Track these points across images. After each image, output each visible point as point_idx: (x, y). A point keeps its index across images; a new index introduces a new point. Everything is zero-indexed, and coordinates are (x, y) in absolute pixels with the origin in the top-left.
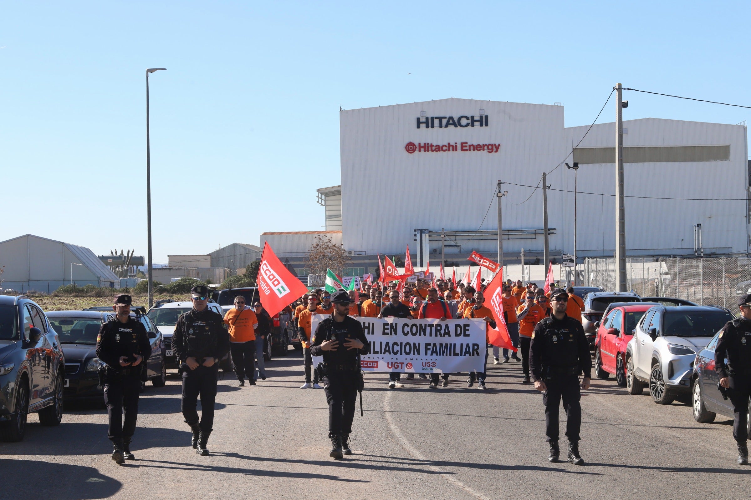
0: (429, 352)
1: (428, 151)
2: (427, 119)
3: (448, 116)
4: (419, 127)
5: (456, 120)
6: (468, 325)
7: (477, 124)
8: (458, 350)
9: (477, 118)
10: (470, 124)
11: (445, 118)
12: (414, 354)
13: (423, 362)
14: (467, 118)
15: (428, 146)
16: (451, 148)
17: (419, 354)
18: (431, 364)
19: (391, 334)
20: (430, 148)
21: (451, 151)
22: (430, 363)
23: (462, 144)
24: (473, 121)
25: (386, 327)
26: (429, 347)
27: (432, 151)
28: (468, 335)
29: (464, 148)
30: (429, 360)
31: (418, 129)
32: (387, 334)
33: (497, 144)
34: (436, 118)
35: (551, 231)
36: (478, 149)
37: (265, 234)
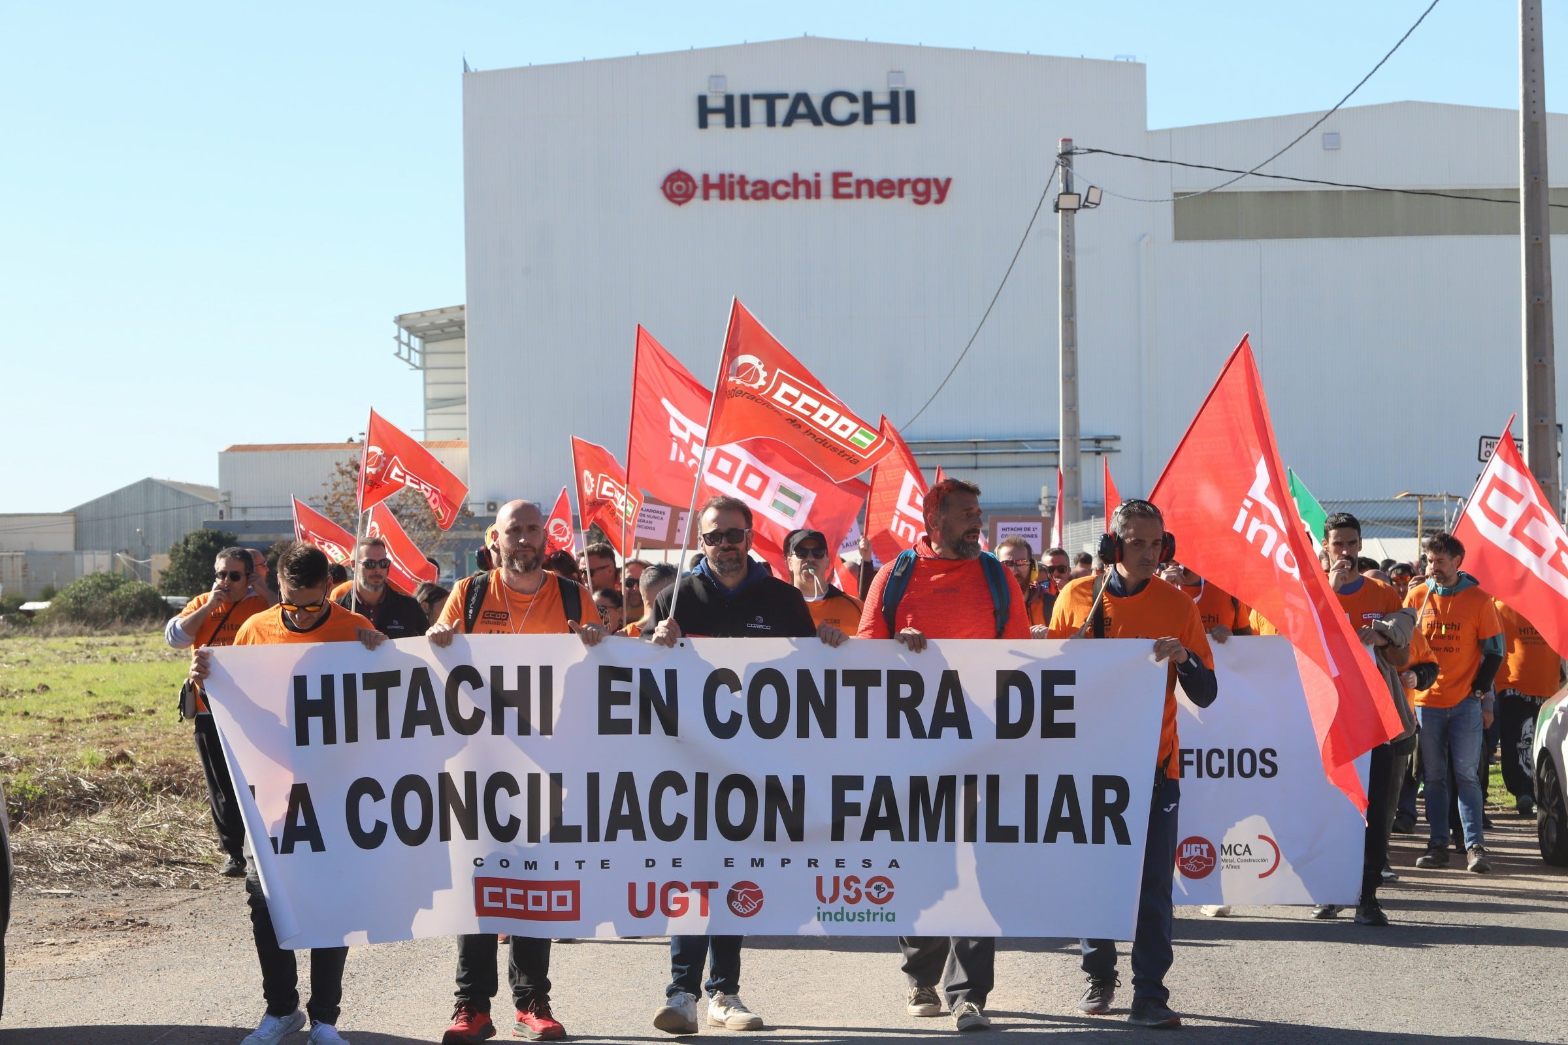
0: (854, 825)
1: (732, 197)
2: (729, 99)
3: (792, 90)
4: (703, 124)
5: (817, 103)
6: (1068, 677)
7: (881, 116)
8: (1012, 813)
9: (881, 98)
10: (861, 117)
11: (784, 96)
12: (770, 835)
13: (819, 880)
14: (852, 98)
15: (732, 184)
16: (802, 189)
17: (796, 834)
18: (863, 890)
19: (645, 728)
20: (737, 189)
21: (802, 200)
22: (857, 881)
23: (836, 176)
24: (870, 106)
25: (617, 686)
26: (850, 796)
27: (744, 197)
28: (1068, 731)
29: (843, 190)
30: (853, 867)
31: (703, 131)
32: (623, 727)
33: (942, 179)
34: (757, 97)
35: (1105, 444)
36: (886, 192)
37: (235, 449)
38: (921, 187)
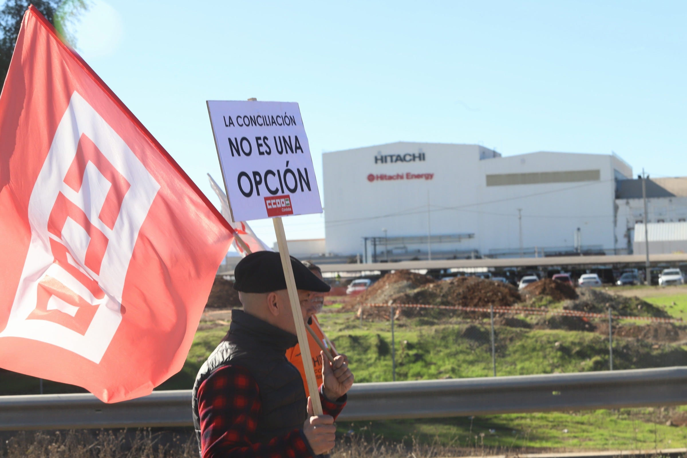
1: (383, 180)
2: (382, 157)
3: (396, 154)
4: (376, 162)
5: (402, 156)
7: (417, 159)
9: (417, 155)
10: (412, 160)
11: (394, 156)
14: (410, 155)
16: (399, 177)
20: (384, 178)
21: (399, 180)
23: (407, 174)
24: (414, 157)
27: (386, 179)
29: (409, 177)
31: (376, 164)
33: (431, 173)
34: (388, 156)
35: (471, 236)
36: (419, 177)
38: (427, 176)
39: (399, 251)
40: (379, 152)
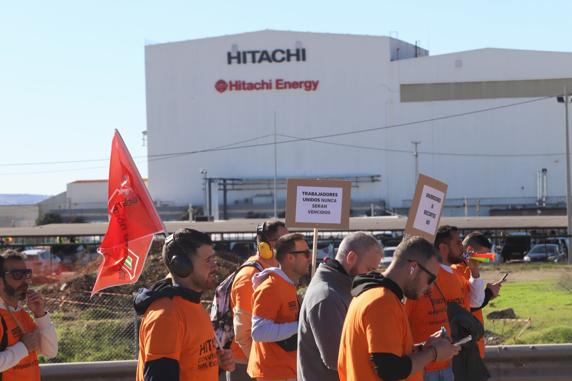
1: (240, 89)
2: (239, 53)
4: (230, 62)
5: (270, 54)
7: (293, 58)
9: (293, 52)
10: (286, 59)
11: (258, 52)
14: (283, 52)
15: (240, 85)
16: (265, 86)
20: (242, 86)
21: (265, 90)
23: (277, 81)
24: (289, 55)
27: (244, 89)
29: (280, 86)
31: (230, 65)
33: (315, 80)
34: (249, 52)
35: (375, 178)
36: (295, 86)
37: (72, 183)
38: (308, 84)
39: (263, 200)
40: (234, 46)
